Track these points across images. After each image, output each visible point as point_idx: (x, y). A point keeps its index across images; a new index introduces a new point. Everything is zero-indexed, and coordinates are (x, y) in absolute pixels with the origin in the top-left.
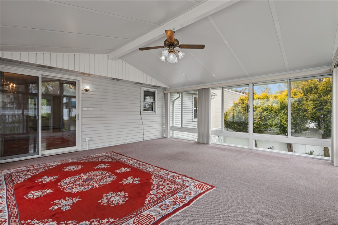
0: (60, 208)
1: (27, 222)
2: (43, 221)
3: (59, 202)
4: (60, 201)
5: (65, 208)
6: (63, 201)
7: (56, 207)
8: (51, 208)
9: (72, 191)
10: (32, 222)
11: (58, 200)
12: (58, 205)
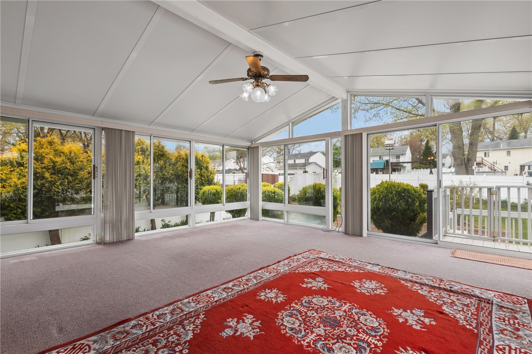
0: (423, 316)
1: (471, 328)
2: (453, 317)
3: (416, 323)
4: (412, 325)
5: (419, 313)
6: (411, 322)
7: (427, 321)
8: (434, 323)
9: (380, 324)
10: (465, 324)
11: (414, 327)
12: (421, 321)
